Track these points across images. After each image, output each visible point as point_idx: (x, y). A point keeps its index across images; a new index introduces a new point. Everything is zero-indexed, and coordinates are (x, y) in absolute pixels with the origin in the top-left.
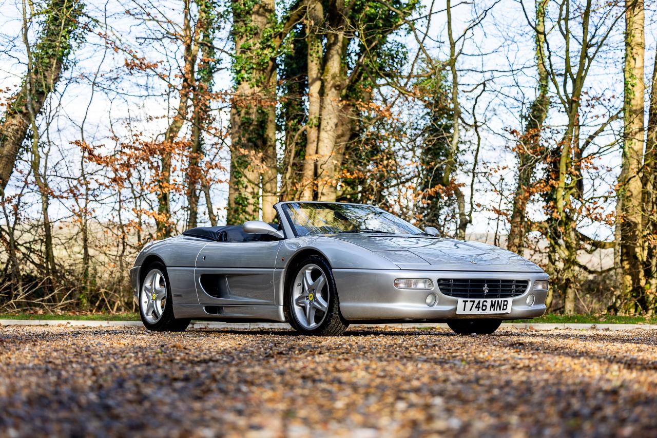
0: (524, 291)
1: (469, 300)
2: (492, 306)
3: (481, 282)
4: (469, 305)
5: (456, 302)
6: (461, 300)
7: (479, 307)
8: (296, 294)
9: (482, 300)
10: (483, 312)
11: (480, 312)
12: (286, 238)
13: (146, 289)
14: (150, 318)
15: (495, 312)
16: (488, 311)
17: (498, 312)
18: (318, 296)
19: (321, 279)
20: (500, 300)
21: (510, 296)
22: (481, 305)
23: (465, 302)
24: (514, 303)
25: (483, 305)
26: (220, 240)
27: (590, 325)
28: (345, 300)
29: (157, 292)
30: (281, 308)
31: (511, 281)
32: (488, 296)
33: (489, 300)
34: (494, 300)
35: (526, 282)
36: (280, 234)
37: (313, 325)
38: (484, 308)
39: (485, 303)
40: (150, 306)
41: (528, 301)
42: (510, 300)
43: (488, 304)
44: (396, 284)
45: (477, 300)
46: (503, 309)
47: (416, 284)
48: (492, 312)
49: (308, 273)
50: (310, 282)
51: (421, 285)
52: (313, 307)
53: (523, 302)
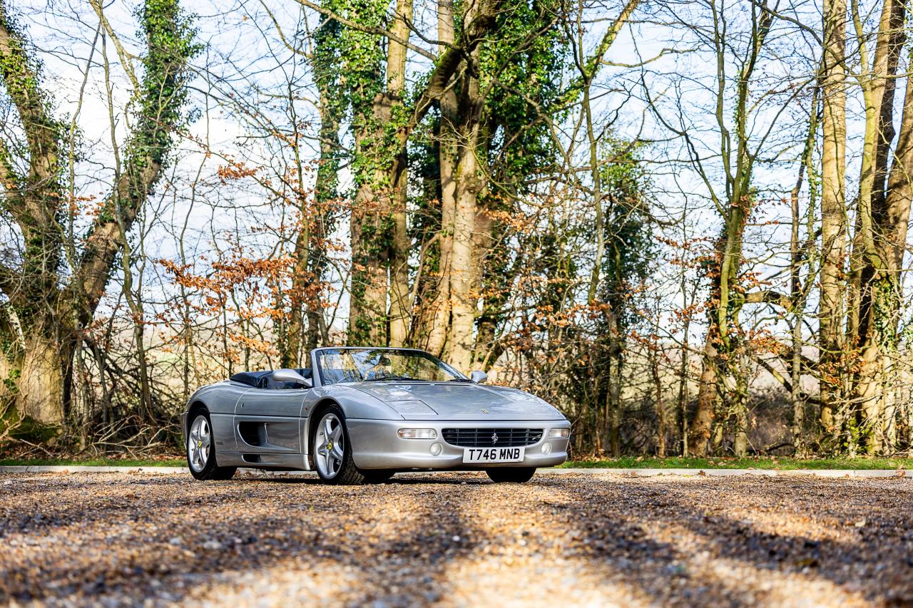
0: (537, 440)
1: (476, 449)
2: (502, 454)
3: (489, 431)
4: (476, 454)
5: (462, 451)
6: (467, 450)
7: (487, 456)
8: (319, 442)
9: (490, 449)
10: (492, 461)
11: (489, 460)
12: (313, 386)
13: (193, 436)
14: (196, 466)
15: (506, 460)
16: (497, 460)
17: (509, 460)
18: (336, 445)
19: (339, 428)
20: (510, 448)
21: (523, 444)
22: (489, 454)
23: (472, 451)
24: (527, 451)
25: (492, 454)
26: (260, 387)
27: (698, 471)
28: (358, 450)
29: (203, 439)
30: (306, 457)
31: (525, 430)
32: (497, 445)
33: (498, 449)
34: (503, 449)
35: (541, 430)
36: (309, 382)
37: (333, 473)
38: (493, 456)
39: (494, 452)
40: (197, 454)
41: (543, 449)
42: (522, 449)
43: (498, 453)
44: (401, 435)
45: (484, 449)
46: (515, 458)
47: (420, 434)
48: (503, 460)
49: (328, 422)
50: (330, 431)
51: (425, 435)
52: (332, 456)
53: (538, 450)
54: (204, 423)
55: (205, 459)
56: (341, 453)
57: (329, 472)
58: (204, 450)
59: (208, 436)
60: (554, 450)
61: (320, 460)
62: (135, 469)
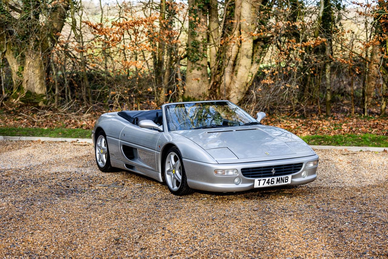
0: (299, 170)
1: (262, 179)
2: (278, 181)
3: (270, 168)
4: (262, 182)
5: (254, 181)
6: (256, 180)
7: (269, 183)
8: (167, 168)
9: (270, 178)
10: (272, 185)
11: (270, 185)
12: (163, 131)
13: (98, 146)
14: (100, 163)
15: (280, 184)
16: (275, 184)
17: (282, 184)
18: (177, 172)
20: (283, 177)
21: (290, 173)
22: (270, 181)
23: (259, 180)
24: (293, 177)
25: (272, 181)
26: (133, 123)
28: (190, 178)
29: (103, 149)
30: (160, 174)
31: (291, 164)
32: (275, 175)
33: (276, 178)
34: (279, 177)
35: (301, 164)
36: (161, 128)
37: (176, 188)
38: (272, 182)
39: (273, 180)
40: (100, 157)
41: (303, 174)
42: (290, 176)
43: (275, 180)
44: (216, 172)
45: (267, 179)
46: (285, 182)
47: (228, 172)
48: (278, 184)
49: (172, 157)
50: (173, 162)
51: (231, 173)
52: (175, 178)
53: (300, 176)
54: (104, 140)
55: (105, 161)
56: (180, 177)
57: (173, 187)
58: (104, 156)
59: (106, 148)
60: (309, 174)
61: (168, 178)
62: (75, 140)
